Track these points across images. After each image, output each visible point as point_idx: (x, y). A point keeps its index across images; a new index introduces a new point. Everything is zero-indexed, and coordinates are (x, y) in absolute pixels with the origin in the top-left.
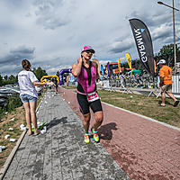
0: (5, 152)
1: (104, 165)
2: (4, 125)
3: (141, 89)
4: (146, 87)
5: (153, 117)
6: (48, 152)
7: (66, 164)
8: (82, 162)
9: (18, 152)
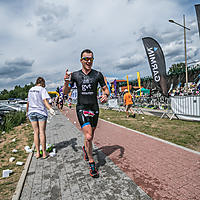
0: (13, 177)
1: (128, 191)
2: (5, 147)
3: (152, 109)
4: (157, 108)
5: (170, 140)
6: (63, 177)
7: (86, 190)
8: (103, 188)
9: (29, 177)
